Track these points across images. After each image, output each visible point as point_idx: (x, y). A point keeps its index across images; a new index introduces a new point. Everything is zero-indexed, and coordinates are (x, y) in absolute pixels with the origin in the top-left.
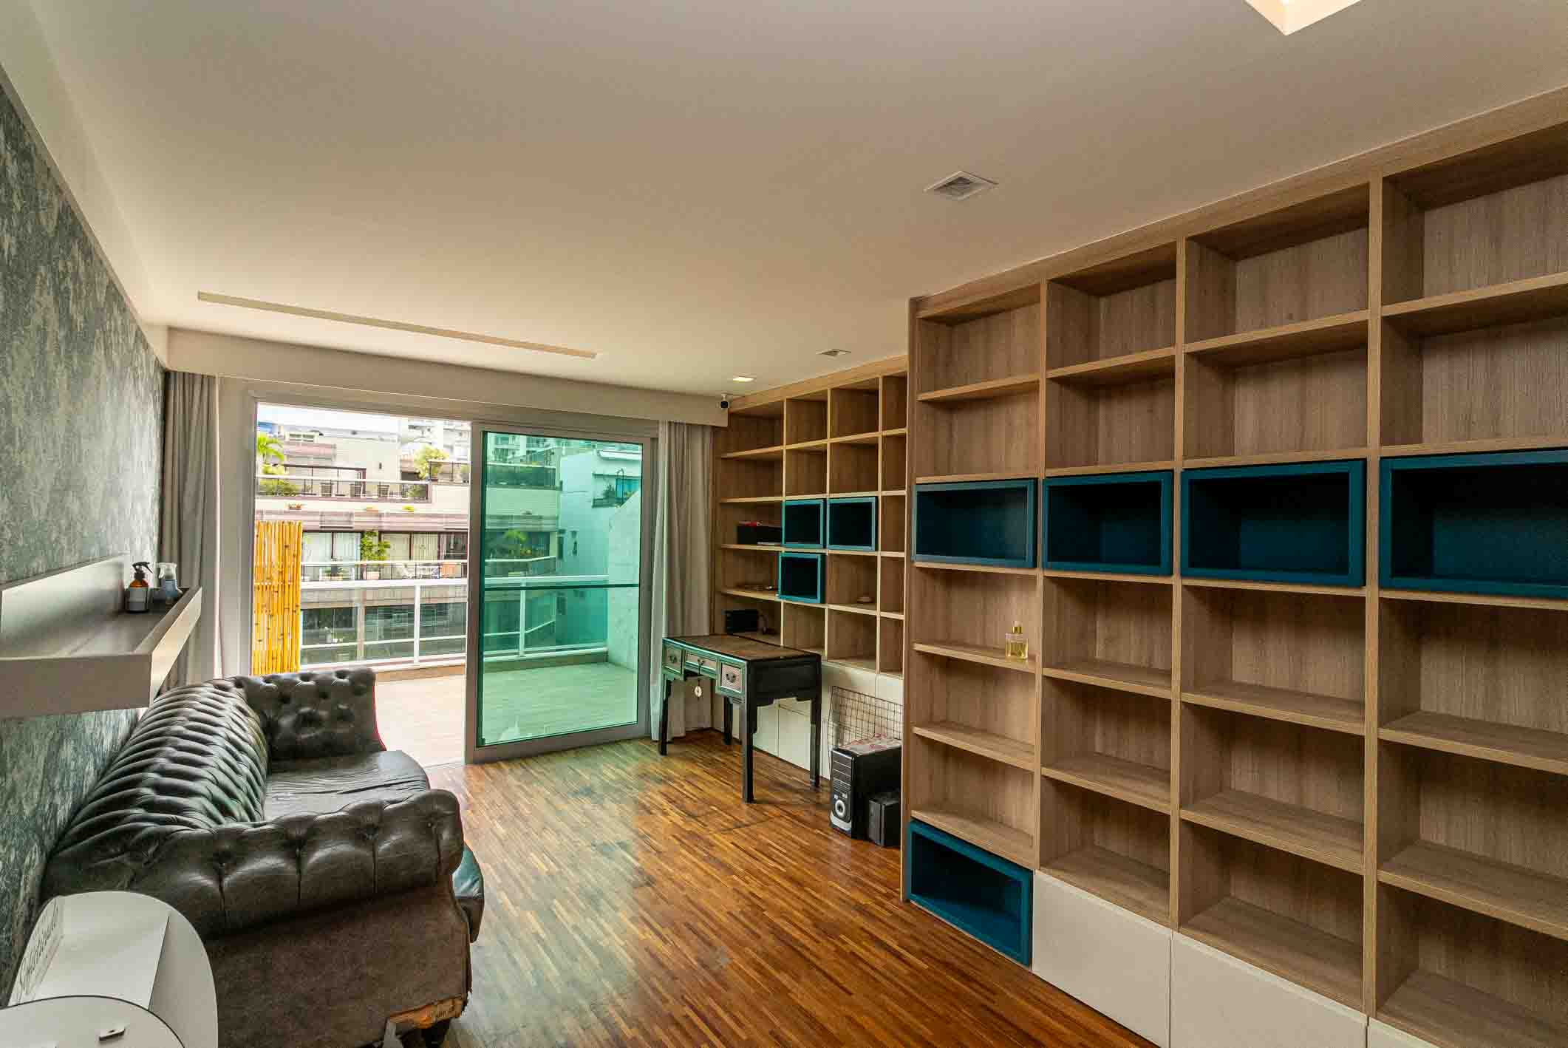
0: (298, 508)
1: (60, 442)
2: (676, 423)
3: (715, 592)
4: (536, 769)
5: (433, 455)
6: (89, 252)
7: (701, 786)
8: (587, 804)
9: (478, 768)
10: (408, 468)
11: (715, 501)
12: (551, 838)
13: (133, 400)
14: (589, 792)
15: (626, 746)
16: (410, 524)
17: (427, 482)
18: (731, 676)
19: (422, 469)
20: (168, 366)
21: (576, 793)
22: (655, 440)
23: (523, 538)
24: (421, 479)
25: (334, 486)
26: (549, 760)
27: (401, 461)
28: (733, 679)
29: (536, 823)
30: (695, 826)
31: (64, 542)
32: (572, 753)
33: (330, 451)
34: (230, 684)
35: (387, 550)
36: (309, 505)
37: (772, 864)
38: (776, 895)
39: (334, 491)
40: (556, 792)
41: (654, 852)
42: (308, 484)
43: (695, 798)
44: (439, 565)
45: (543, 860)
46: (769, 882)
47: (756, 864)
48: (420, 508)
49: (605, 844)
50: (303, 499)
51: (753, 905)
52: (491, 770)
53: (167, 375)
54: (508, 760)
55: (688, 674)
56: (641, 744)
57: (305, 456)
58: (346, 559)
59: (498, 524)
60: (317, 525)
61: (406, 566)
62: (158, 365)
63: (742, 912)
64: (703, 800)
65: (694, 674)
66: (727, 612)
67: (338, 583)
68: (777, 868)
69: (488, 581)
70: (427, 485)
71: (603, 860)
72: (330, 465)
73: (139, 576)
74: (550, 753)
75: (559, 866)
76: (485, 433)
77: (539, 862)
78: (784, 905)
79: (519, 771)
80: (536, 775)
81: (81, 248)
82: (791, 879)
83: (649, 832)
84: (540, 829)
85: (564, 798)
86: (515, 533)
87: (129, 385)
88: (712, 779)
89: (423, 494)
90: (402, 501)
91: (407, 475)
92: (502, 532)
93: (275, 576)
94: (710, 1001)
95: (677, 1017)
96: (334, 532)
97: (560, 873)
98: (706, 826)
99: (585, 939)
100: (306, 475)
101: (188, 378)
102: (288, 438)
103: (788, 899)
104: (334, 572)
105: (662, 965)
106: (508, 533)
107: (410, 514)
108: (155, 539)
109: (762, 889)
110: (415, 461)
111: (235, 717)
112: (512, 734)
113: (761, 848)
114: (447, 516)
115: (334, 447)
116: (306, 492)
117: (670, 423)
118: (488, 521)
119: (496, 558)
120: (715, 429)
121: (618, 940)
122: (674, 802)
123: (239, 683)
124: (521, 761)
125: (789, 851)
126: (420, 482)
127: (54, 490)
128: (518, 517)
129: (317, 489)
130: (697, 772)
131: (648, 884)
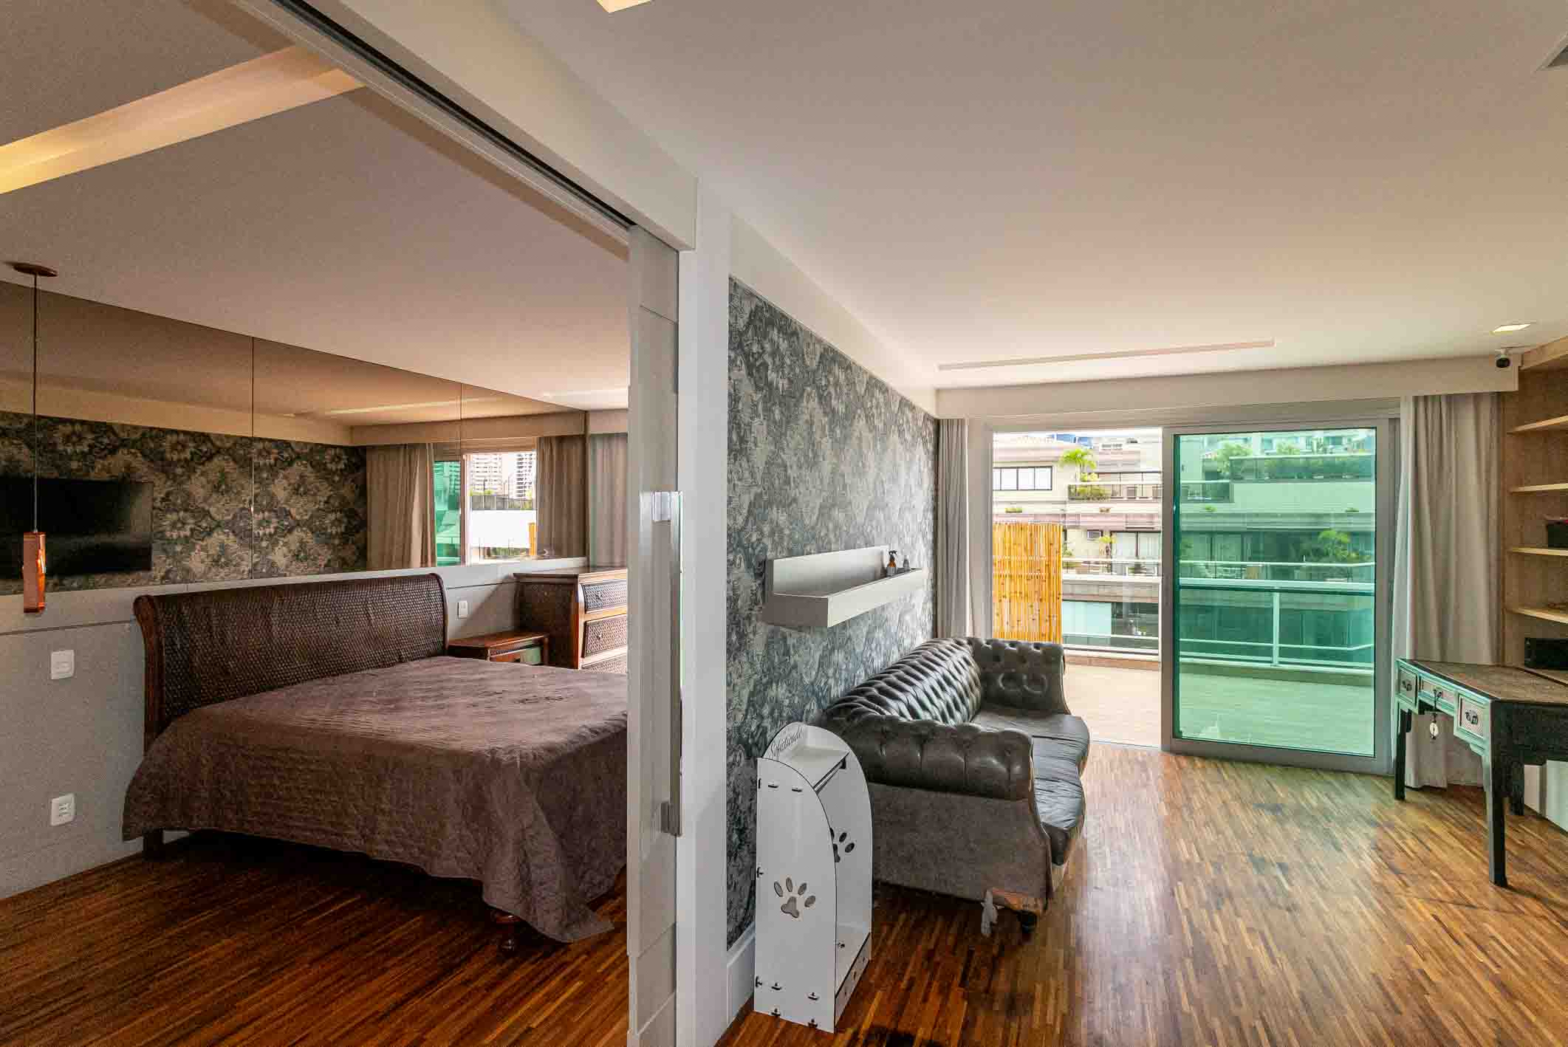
0: (1108, 510)
1: (826, 481)
2: (1426, 398)
3: (1502, 612)
4: (1228, 773)
5: (1235, 452)
6: (847, 366)
7: (1430, 844)
8: (1267, 819)
9: (1172, 758)
10: (1210, 466)
11: (1501, 489)
12: (1209, 836)
13: (899, 446)
14: (1276, 809)
15: (1352, 778)
16: (1209, 524)
17: (1227, 481)
18: (1471, 715)
19: (1222, 467)
20: (937, 417)
21: (1260, 806)
22: (1395, 421)
23: (1345, 539)
24: (1222, 478)
25: (1139, 490)
26: (1248, 768)
27: (1204, 460)
28: (1475, 720)
29: (1201, 817)
30: (1392, 881)
31: (832, 536)
32: (1277, 770)
33: (1135, 457)
34: (965, 642)
35: (1188, 550)
36: (1116, 508)
37: (1481, 957)
38: (1461, 989)
39: (1139, 494)
40: (1238, 797)
41: (1316, 885)
42: (1117, 489)
43: (1412, 855)
44: (1242, 566)
45: (1189, 849)
46: (1459, 970)
47: (1456, 950)
48: (1220, 508)
49: (1263, 860)
50: (1111, 502)
51: (1414, 981)
52: (1184, 762)
53: (937, 423)
54: (1204, 757)
55: (1424, 707)
56: (1377, 783)
57: (1114, 463)
58: (1148, 558)
59: (1310, 524)
60: (1122, 526)
61: (1207, 566)
62: (927, 417)
63: (1394, 984)
64: (1425, 862)
65: (1430, 708)
66: (1527, 639)
67: (1139, 578)
68: (1486, 966)
69: (1183, 581)
70: (1227, 486)
71: (1252, 871)
72: (1136, 469)
73: (892, 559)
74: (1256, 762)
75: (1202, 859)
76: (1176, 437)
77: (1185, 849)
78: (1466, 1003)
79: (1211, 771)
80: (1226, 778)
81: (840, 366)
82: (1502, 986)
83: (1322, 864)
84: (1202, 823)
85: (1244, 805)
86: (1333, 533)
87: (894, 437)
88: (1456, 844)
89: (1224, 494)
90: (1204, 501)
91: (1211, 474)
92: (1318, 532)
93: (1043, 568)
94: (1291, 1032)
95: (1245, 1024)
96: (1137, 532)
97: (1199, 865)
98: (1407, 886)
99: (1190, 922)
100: (1114, 481)
101: (950, 422)
102: (1100, 449)
103: (1476, 999)
104: (1137, 569)
105: (1254, 976)
106: (1323, 534)
107: (1211, 514)
108: (930, 537)
109: (1445, 975)
110: (1216, 459)
111: (958, 665)
112: (1211, 733)
113: (1478, 938)
114: (1250, 515)
115: (1138, 452)
116: (1114, 497)
117: (1416, 399)
118: (1183, 520)
119: (1312, 561)
120: (1500, 397)
121: (1224, 938)
122: (1380, 850)
123: (970, 642)
124: (1217, 762)
125: (1523, 955)
126: (1220, 481)
127: (821, 507)
128: (1341, 515)
129: (1124, 493)
130: (1439, 829)
131: (1288, 910)
